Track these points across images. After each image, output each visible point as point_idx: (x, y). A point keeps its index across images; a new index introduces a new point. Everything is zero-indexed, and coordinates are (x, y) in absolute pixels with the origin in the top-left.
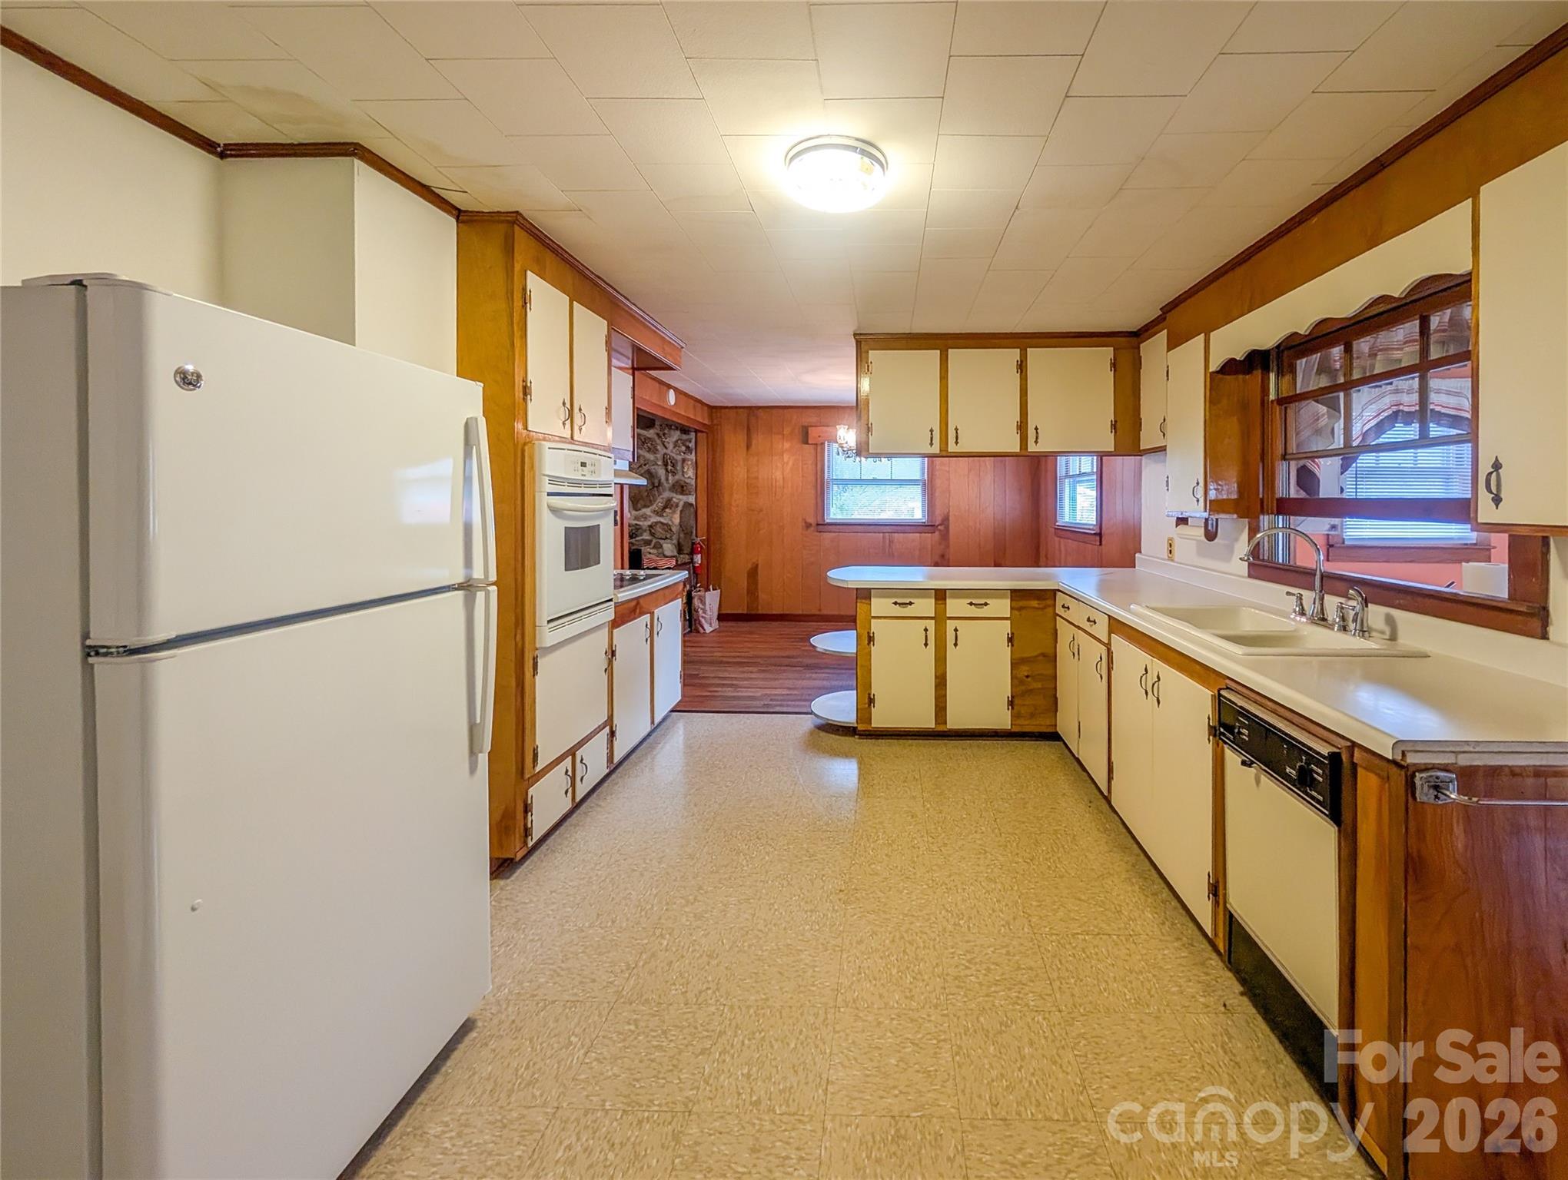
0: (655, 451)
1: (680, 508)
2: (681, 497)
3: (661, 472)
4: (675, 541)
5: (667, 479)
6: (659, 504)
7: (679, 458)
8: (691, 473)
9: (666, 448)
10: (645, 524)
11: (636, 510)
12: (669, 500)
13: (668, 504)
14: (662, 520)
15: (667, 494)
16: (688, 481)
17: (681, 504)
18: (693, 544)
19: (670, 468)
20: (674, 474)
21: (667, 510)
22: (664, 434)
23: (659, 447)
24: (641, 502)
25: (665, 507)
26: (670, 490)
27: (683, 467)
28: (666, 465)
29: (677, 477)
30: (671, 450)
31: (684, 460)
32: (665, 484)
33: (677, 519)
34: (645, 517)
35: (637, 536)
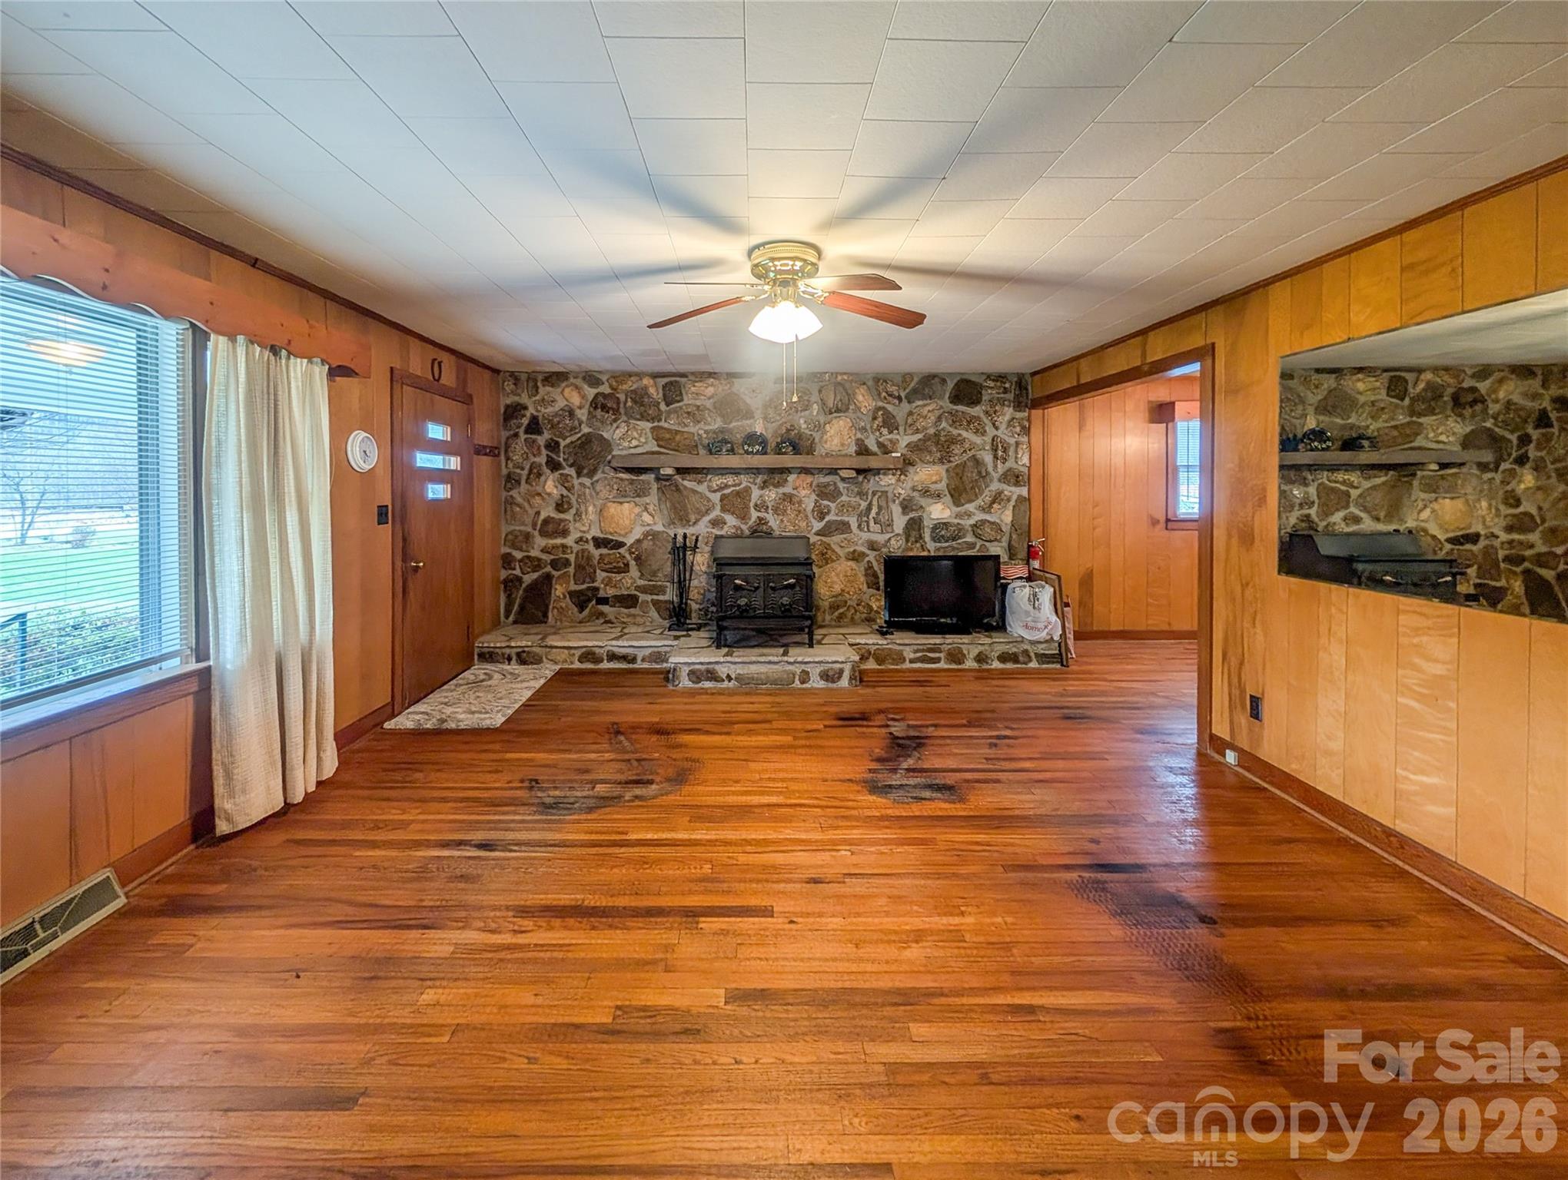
0: (984, 434)
1: (1012, 503)
2: (1013, 489)
3: (988, 458)
4: (1005, 544)
5: (995, 467)
6: (985, 498)
7: (1012, 441)
8: (1025, 460)
9: (997, 428)
10: (968, 523)
11: (958, 506)
12: (1000, 493)
13: (997, 498)
14: (988, 517)
15: (995, 486)
16: (1022, 469)
17: (1014, 497)
18: (1030, 547)
19: (1000, 453)
20: (1005, 460)
21: (995, 506)
22: (995, 412)
23: (987, 428)
24: (964, 495)
25: (993, 502)
26: (1000, 481)
27: (1016, 452)
28: (995, 450)
29: (1008, 465)
30: (1003, 433)
31: (1017, 444)
32: (993, 473)
33: (1007, 517)
34: (969, 515)
35: (960, 538)
